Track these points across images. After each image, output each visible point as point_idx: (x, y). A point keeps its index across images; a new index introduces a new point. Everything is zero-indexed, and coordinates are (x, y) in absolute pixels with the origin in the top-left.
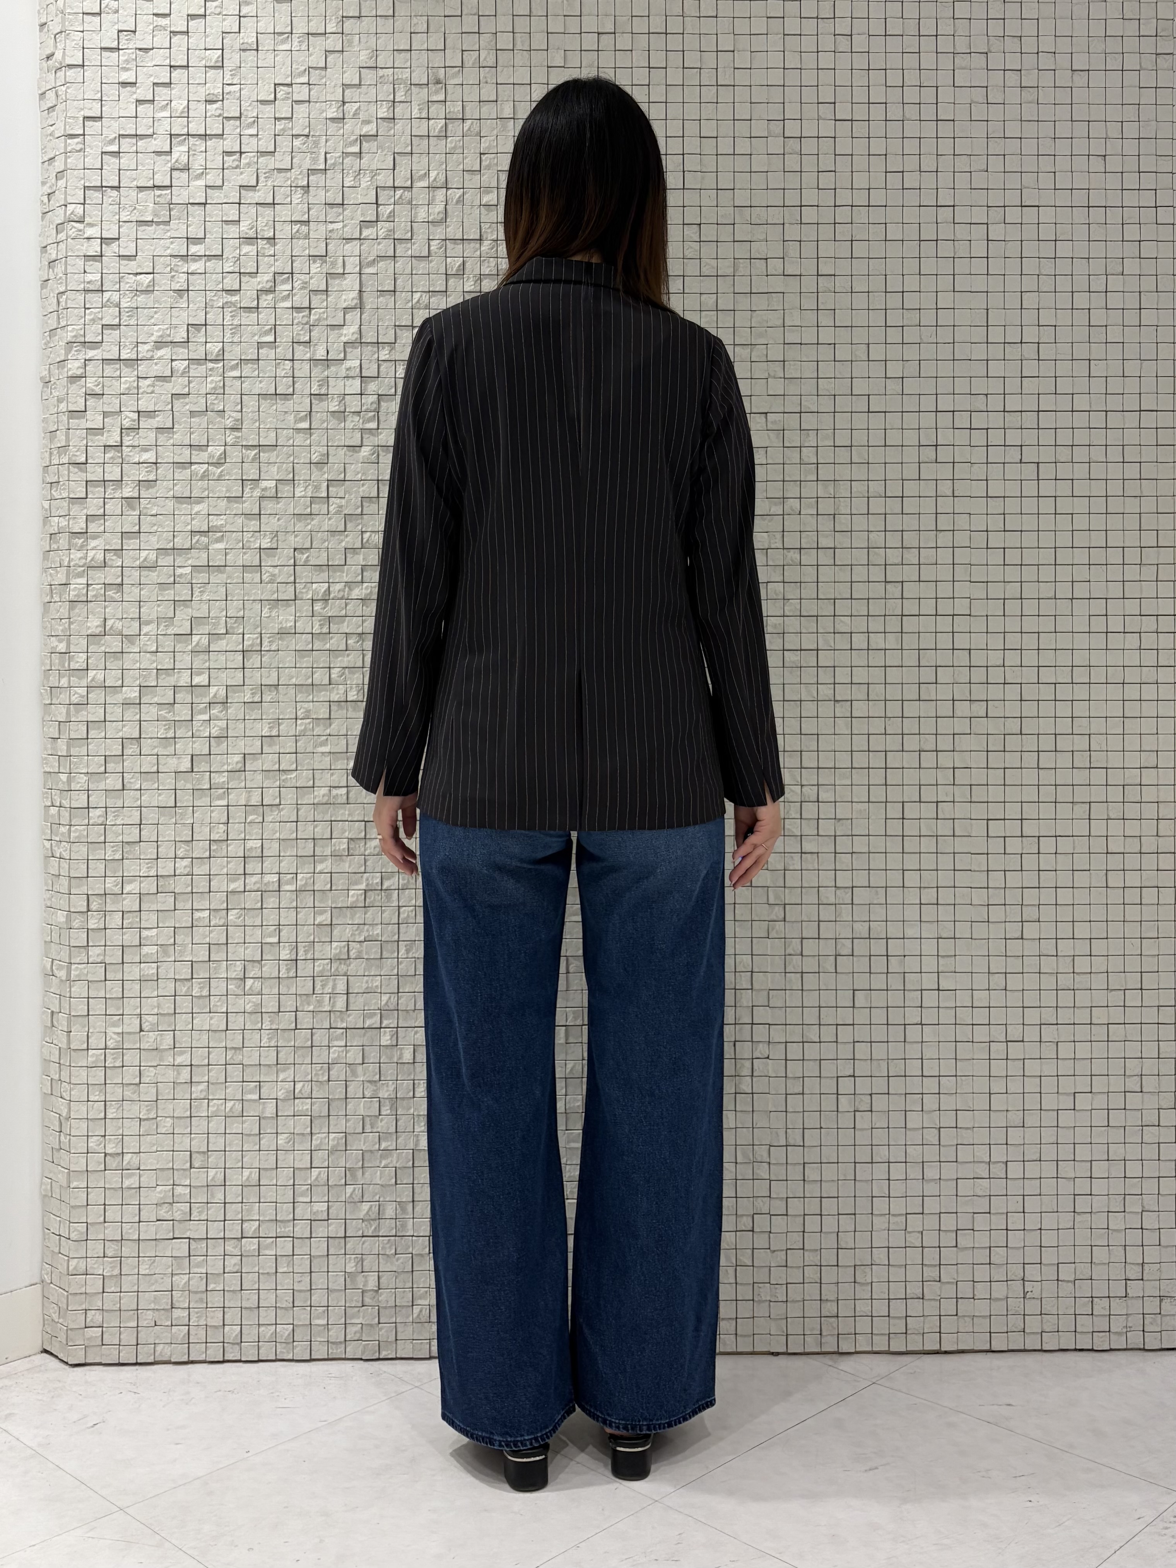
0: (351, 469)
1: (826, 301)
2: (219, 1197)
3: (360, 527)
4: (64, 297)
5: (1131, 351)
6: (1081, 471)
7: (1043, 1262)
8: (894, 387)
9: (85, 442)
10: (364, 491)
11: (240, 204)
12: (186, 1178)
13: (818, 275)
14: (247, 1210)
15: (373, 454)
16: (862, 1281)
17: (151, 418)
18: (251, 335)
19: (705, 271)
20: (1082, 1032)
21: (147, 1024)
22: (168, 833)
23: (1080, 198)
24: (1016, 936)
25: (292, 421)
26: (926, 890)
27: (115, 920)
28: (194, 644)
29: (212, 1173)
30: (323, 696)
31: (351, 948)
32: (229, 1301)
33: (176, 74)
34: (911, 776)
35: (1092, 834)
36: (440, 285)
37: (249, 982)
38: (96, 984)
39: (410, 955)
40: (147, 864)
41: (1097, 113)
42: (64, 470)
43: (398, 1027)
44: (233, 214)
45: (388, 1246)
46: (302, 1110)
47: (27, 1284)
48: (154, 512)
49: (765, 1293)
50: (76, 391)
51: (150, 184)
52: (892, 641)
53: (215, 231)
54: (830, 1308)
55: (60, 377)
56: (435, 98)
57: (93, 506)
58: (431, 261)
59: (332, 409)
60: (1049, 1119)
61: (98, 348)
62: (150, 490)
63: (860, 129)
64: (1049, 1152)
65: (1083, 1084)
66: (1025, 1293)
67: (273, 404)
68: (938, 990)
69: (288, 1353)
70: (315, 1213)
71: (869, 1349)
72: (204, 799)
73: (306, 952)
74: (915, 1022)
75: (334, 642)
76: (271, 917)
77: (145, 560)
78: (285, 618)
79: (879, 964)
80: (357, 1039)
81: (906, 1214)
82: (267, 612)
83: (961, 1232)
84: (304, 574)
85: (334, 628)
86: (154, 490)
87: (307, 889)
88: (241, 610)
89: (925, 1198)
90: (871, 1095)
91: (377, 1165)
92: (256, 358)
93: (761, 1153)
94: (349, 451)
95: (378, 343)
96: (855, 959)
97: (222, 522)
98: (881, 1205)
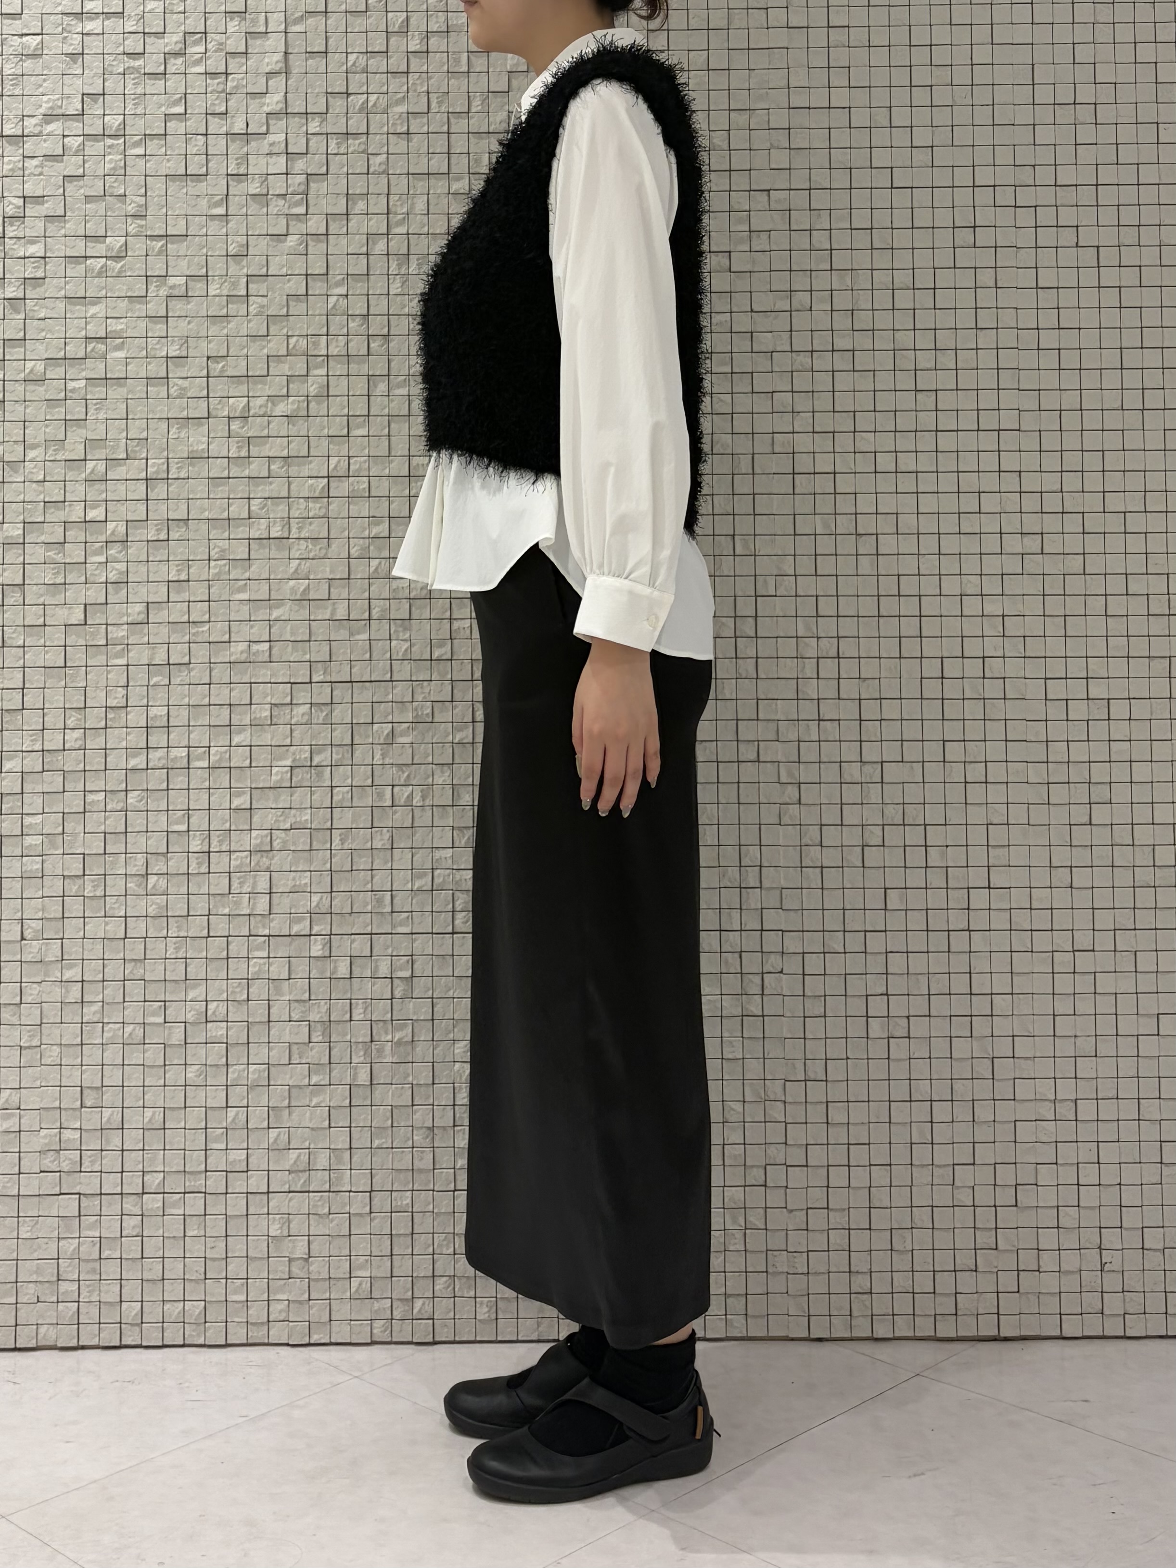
0: (274, 262)
1: (840, 57)
2: (116, 1143)
3: (285, 331)
6: (1150, 256)
7: (1124, 1225)
8: (922, 157)
10: (290, 288)
12: (76, 1119)
13: (829, 27)
14: (150, 1159)
15: (301, 244)
16: (901, 1248)
17: (39, 204)
18: (156, 107)
19: (693, 24)
20: (1165, 939)
21: (30, 930)
22: (56, 699)
24: (1083, 821)
25: (205, 207)
26: (973, 765)
28: (88, 471)
29: (107, 1113)
30: (241, 532)
31: (274, 838)
32: (128, 1272)
34: (952, 626)
36: (379, 44)
37: (152, 880)
39: (346, 846)
40: (31, 736)
43: (331, 934)
45: (320, 1203)
46: (216, 1036)
48: (42, 315)
49: (781, 1262)
52: (925, 463)
54: (861, 1282)
58: (370, 17)
59: (252, 191)
60: (1127, 1046)
62: (38, 289)
64: (1128, 1089)
65: (1168, 1003)
66: (1103, 1265)
67: (183, 187)
68: (989, 888)
69: (199, 1335)
70: (231, 1163)
71: (911, 1334)
72: (99, 657)
73: (221, 842)
74: (961, 927)
75: (256, 468)
76: (179, 800)
77: (31, 371)
78: (196, 439)
79: (916, 857)
80: (282, 949)
81: (954, 1165)
82: (175, 433)
83: (1021, 1187)
84: (219, 387)
85: (254, 451)
86: (42, 289)
87: (222, 765)
88: (144, 430)
89: (976, 1145)
90: (908, 1017)
91: (307, 1103)
92: (163, 132)
93: (775, 1089)
94: (272, 240)
95: (307, 113)
96: (886, 849)
97: (123, 326)
98: (922, 1154)
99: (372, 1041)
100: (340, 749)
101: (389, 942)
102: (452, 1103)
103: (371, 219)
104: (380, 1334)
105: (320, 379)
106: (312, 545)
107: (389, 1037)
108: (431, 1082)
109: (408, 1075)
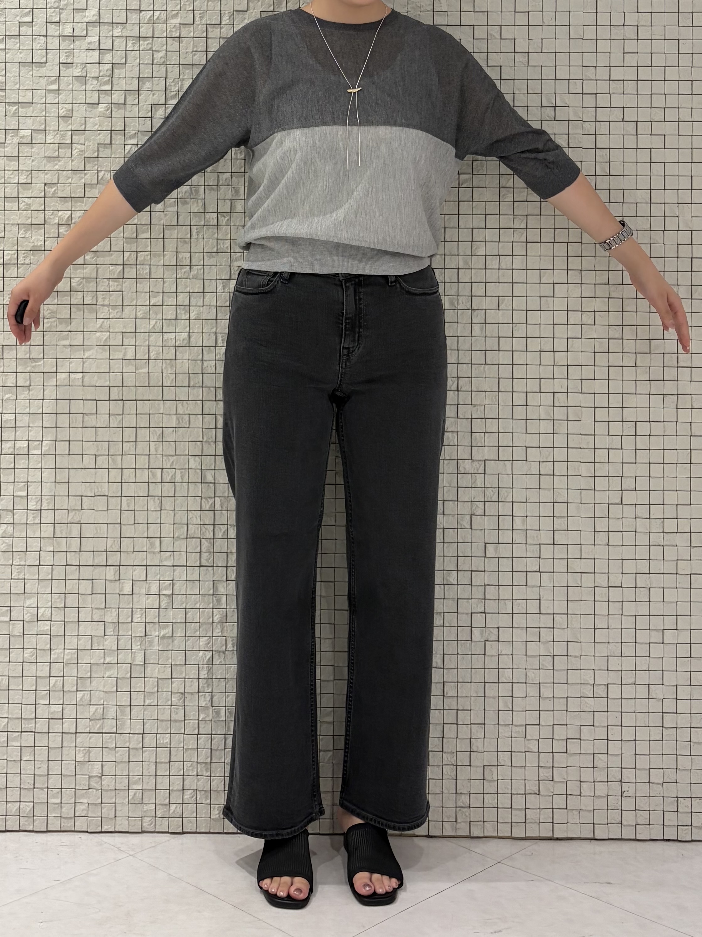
0: (90, 121)
3: (96, 167)
7: (637, 767)
8: (521, 59)
10: (100, 139)
15: (108, 110)
16: (490, 778)
20: (670, 580)
24: (617, 502)
25: (45, 84)
26: (545, 463)
31: (83, 502)
34: (533, 372)
35: (679, 421)
39: (131, 508)
43: (120, 565)
45: (110, 741)
46: (43, 631)
52: (518, 262)
54: (463, 800)
59: (76, 74)
60: (642, 650)
64: (642, 678)
65: (670, 622)
66: (622, 793)
67: (30, 71)
68: (554, 544)
69: (29, 824)
70: (52, 713)
71: (495, 834)
73: (48, 503)
74: (535, 570)
76: (21, 475)
78: (36, 238)
79: (506, 523)
80: (88, 574)
81: (526, 725)
82: (23, 234)
83: (570, 740)
84: (52, 204)
87: (50, 453)
89: (541, 712)
90: (498, 628)
91: (102, 675)
92: (18, 34)
94: (89, 107)
95: (113, 23)
96: (486, 518)
98: (505, 717)
99: (146, 636)
100: (128, 444)
101: (158, 572)
102: (197, 677)
103: (154, 94)
104: (148, 827)
106: (112, 309)
107: (157, 634)
108: (184, 663)
109: (168, 659)
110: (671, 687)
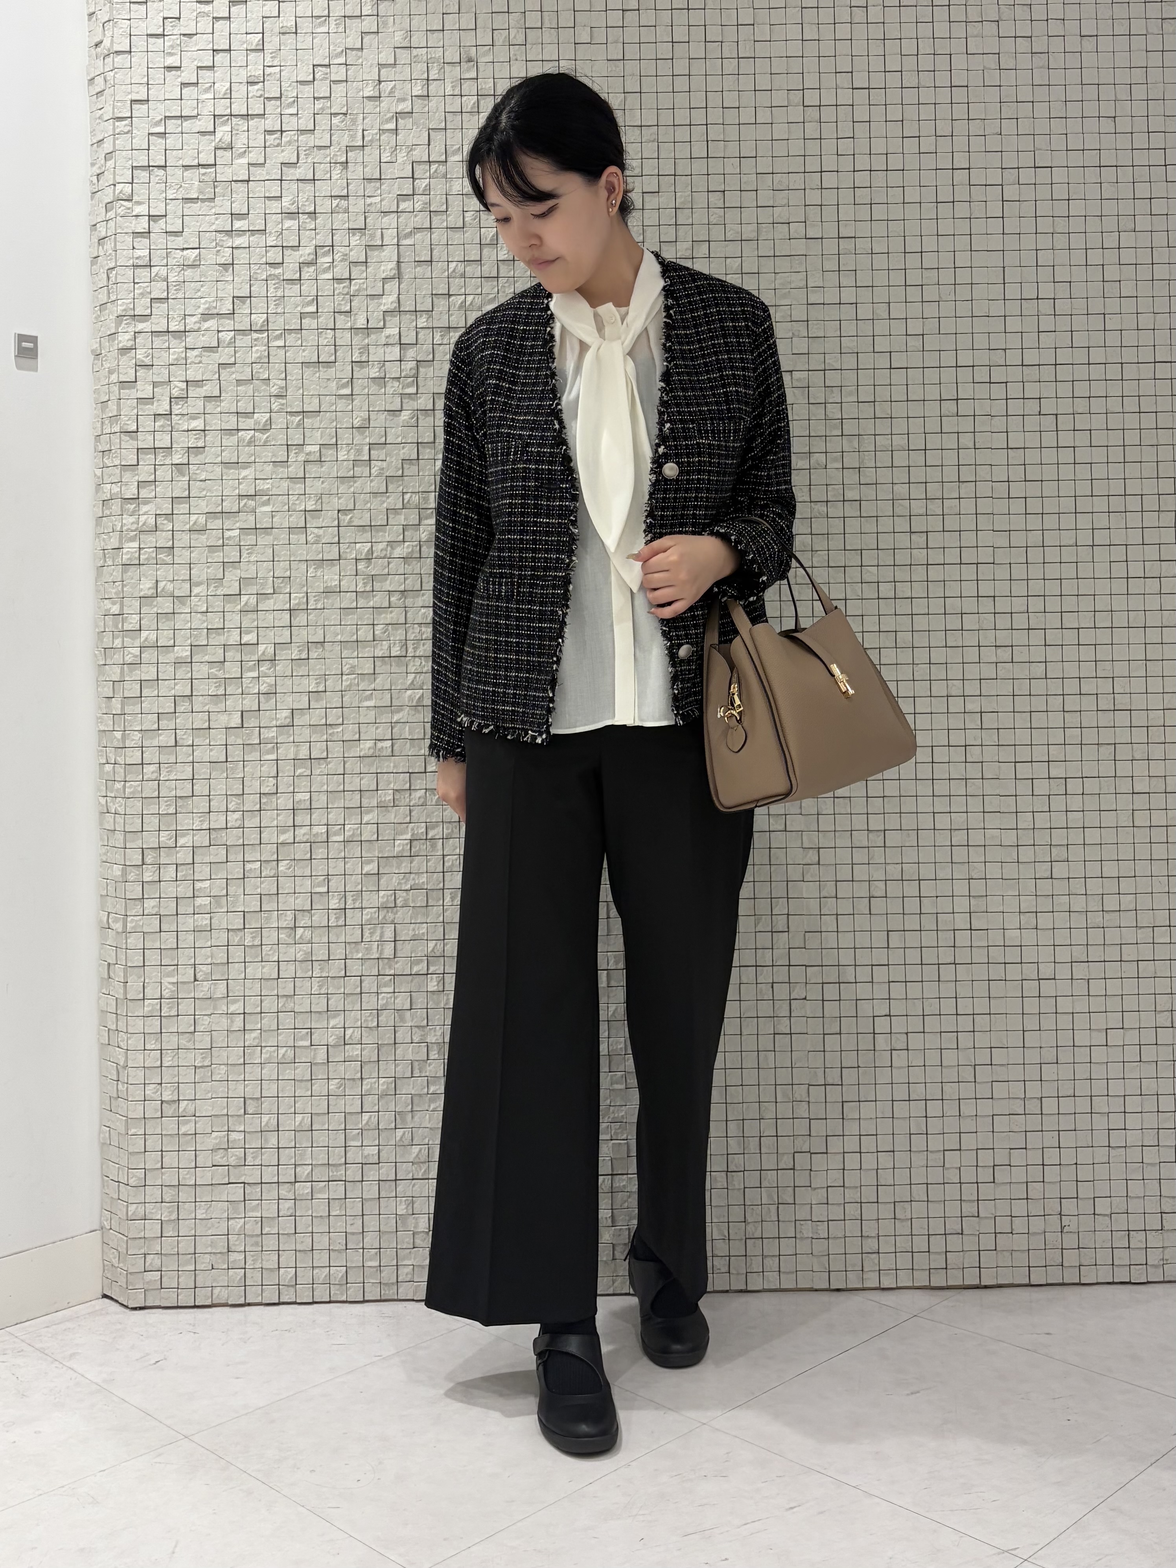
0: (391, 433)
1: (848, 262)
2: (273, 1142)
3: (401, 488)
4: (114, 272)
5: (1144, 304)
6: (1098, 422)
7: (1080, 1196)
8: (914, 343)
9: (135, 411)
10: (404, 453)
11: (281, 180)
12: (240, 1124)
13: (839, 238)
14: (300, 1155)
15: (413, 418)
16: (902, 1217)
17: (199, 387)
18: (294, 305)
19: (730, 236)
20: (1112, 969)
21: (201, 973)
22: (219, 788)
23: (1091, 158)
24: (1046, 876)
25: (335, 388)
26: (957, 832)
27: (169, 873)
28: (242, 604)
29: (265, 1118)
30: (367, 652)
31: (397, 897)
32: (284, 1244)
33: (219, 57)
34: (941, 721)
35: (1117, 775)
36: (474, 255)
37: (300, 931)
38: (151, 936)
40: (200, 818)
41: (1106, 76)
42: (115, 439)
43: (444, 974)
44: (276, 190)
46: (352, 1056)
47: (88, 1230)
48: (203, 477)
49: (807, 1230)
50: (127, 362)
51: (195, 163)
52: (919, 590)
53: (258, 207)
54: (870, 1245)
55: (110, 349)
56: (467, 76)
57: (145, 473)
58: (466, 232)
59: (372, 375)
60: (1082, 1055)
61: (148, 321)
62: (199, 456)
63: (877, 97)
64: (1083, 1088)
65: (1114, 1020)
66: (1062, 1228)
67: (316, 372)
68: (971, 929)
69: (342, 1294)
70: (366, 1157)
71: (910, 1284)
72: (253, 754)
73: (354, 901)
74: (949, 961)
75: (378, 600)
76: (320, 868)
77: (195, 523)
78: (330, 577)
79: (912, 905)
80: (404, 986)
81: (944, 1151)
82: (313, 572)
83: (998, 1167)
84: (348, 534)
85: (377, 586)
86: (203, 456)
87: (355, 839)
88: (287, 570)
89: (962, 1135)
90: (906, 1034)
91: (427, 1108)
92: (299, 328)
93: (800, 1092)
94: (390, 415)
95: (416, 311)
96: (888, 900)
97: (269, 486)
98: (919, 1142)
100: (450, 826)
105: (429, 528)
110: (1117, 1098)
